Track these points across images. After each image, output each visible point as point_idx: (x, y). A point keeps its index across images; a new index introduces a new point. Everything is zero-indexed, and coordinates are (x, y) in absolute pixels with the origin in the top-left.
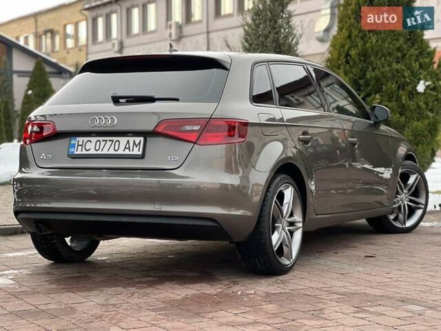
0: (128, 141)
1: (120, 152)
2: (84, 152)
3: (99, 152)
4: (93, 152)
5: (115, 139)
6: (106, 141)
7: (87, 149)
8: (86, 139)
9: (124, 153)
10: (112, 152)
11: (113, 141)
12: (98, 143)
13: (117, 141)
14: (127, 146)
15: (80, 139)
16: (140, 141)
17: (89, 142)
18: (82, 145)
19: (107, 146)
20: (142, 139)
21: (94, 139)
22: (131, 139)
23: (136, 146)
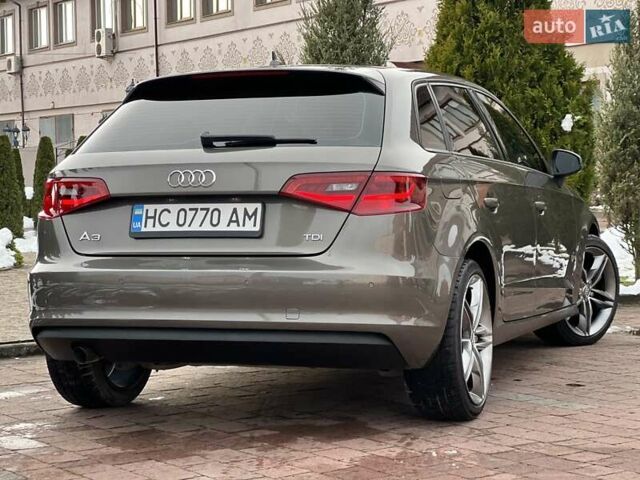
0: (235, 211)
1: (222, 227)
2: (158, 228)
3: (185, 228)
4: (173, 228)
5: (212, 206)
6: (196, 210)
7: (164, 223)
8: (160, 207)
9: (229, 229)
10: (207, 228)
11: (208, 210)
12: (182, 213)
13: (216, 209)
14: (234, 218)
15: (151, 208)
16: (256, 209)
17: (166, 212)
18: (154, 218)
19: (198, 219)
20: (259, 206)
21: (174, 208)
22: (240, 207)
23: (250, 218)
